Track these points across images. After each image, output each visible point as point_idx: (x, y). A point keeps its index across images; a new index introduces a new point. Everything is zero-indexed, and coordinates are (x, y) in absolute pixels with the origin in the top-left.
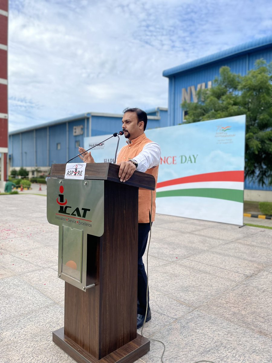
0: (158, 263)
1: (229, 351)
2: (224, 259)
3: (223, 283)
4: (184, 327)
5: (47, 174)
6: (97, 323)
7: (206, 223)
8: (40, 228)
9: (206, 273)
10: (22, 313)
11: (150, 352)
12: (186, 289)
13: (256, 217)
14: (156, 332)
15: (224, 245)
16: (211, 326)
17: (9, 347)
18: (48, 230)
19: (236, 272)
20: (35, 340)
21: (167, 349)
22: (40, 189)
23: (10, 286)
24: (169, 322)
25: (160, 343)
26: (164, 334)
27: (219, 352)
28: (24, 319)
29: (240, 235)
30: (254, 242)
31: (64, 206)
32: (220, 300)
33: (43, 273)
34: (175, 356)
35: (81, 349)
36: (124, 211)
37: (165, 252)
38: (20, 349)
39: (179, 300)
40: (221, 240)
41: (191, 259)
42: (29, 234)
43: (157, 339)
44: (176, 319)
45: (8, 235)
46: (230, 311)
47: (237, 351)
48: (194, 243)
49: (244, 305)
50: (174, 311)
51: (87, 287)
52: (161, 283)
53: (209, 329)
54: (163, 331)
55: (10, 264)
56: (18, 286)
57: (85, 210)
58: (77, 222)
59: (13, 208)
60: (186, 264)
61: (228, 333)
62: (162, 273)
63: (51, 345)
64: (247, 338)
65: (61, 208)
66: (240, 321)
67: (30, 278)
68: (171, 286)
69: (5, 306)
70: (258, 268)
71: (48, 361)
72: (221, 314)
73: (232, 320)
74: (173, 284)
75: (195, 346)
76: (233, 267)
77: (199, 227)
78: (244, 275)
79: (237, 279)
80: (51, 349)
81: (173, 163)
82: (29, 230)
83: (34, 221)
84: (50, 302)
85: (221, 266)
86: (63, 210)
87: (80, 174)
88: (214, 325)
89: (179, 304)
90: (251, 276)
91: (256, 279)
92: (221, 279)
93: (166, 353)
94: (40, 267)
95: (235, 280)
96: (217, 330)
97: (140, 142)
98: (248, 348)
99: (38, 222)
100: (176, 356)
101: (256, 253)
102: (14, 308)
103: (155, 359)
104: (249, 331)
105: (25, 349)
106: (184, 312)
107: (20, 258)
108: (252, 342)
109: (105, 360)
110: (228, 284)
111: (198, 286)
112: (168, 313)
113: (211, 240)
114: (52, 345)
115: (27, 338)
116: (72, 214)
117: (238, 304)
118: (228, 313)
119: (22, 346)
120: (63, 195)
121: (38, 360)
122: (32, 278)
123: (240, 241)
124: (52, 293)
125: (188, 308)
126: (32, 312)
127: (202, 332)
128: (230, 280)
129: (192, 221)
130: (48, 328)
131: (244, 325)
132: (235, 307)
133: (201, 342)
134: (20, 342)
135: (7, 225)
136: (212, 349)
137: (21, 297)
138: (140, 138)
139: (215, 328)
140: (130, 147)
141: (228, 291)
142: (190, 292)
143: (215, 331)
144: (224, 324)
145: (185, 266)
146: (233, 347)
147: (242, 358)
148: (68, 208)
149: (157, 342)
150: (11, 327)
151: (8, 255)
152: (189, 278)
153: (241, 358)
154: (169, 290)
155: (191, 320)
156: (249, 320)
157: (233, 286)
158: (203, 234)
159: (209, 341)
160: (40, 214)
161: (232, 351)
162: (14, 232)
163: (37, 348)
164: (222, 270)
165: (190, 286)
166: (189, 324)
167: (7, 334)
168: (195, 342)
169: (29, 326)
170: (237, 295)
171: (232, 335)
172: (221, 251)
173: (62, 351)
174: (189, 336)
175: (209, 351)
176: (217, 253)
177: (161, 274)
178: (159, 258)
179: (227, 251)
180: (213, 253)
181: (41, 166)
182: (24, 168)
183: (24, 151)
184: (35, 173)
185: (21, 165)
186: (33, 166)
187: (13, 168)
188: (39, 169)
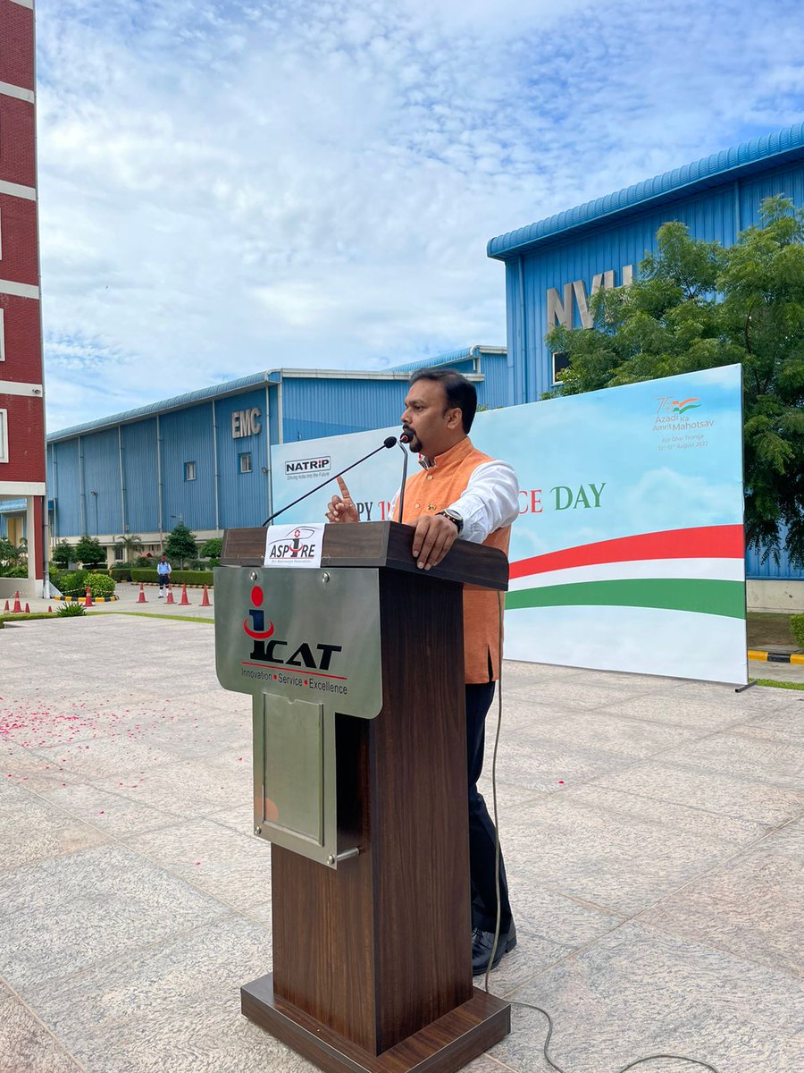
0: (508, 797)
1: (731, 1028)
2: (698, 782)
3: (701, 849)
4: (599, 969)
5: (159, 553)
6: (367, 954)
7: (638, 681)
8: (163, 708)
9: (648, 821)
10: (148, 943)
11: (511, 1037)
12: (594, 868)
13: (785, 659)
14: (522, 983)
15: (695, 742)
16: (676, 965)
17: (126, 1031)
18: (184, 714)
19: (735, 818)
20: (194, 1012)
21: (556, 1028)
22: (142, 599)
23: (103, 871)
24: (557, 957)
25: (536, 1012)
26: (546, 988)
27: (703, 1032)
28: (156, 958)
29: (740, 714)
30: (782, 731)
31: (267, 641)
32: (696, 895)
33: (189, 832)
34: (583, 1045)
35: (326, 1030)
36: (428, 650)
37: (526, 766)
38: (155, 1036)
39: (579, 898)
40: (686, 727)
41: (604, 784)
42: (133, 728)
43: (526, 1001)
44: (577, 948)
45: (73, 731)
46: (725, 922)
47: (754, 1029)
48: (607, 739)
49: (764, 906)
50: (567, 928)
51: (339, 856)
52: (524, 854)
53: (671, 972)
54: (542, 981)
55: (92, 811)
56: (124, 869)
57: (328, 650)
58: (306, 682)
59: (75, 656)
60: (589, 798)
61: (725, 982)
62: (522, 824)
63: (237, 1023)
64: (778, 994)
65: (259, 646)
66: (755, 949)
67: (153, 849)
68: (552, 861)
69: (96, 924)
70: (799, 805)
71: (236, 1065)
72: (702, 933)
73: (734, 947)
74: (557, 854)
75: (635, 1019)
76: (726, 805)
77: (617, 694)
78: (761, 824)
79: (741, 836)
80: (240, 1034)
81: (533, 510)
82: (130, 716)
83: (140, 690)
84: (219, 910)
85: (692, 802)
86: (262, 652)
87: (308, 552)
88: (682, 963)
89: (579, 908)
90: (780, 828)
91: (793, 834)
92: (694, 839)
93: (555, 1039)
94: (179, 816)
95: (736, 839)
96: (693, 976)
97: (459, 460)
98: (782, 1021)
99: (153, 693)
100: (585, 1045)
101: (790, 762)
102: (122, 928)
103: (528, 1053)
104: (783, 975)
105: (168, 1036)
106: (597, 929)
107: (118, 795)
108: (794, 1004)
109: (393, 1054)
110: (715, 852)
111: (630, 858)
112: (551, 933)
113: (656, 729)
114: (242, 1024)
115: (171, 1006)
116: (291, 662)
117: (746, 904)
118: (720, 930)
119: (161, 1028)
120: (263, 612)
121: (209, 1064)
122: (161, 847)
123: (741, 730)
124: (221, 887)
125: (606, 918)
126: (175, 939)
127: (650, 981)
128: (721, 840)
129: (597, 676)
130: (223, 979)
131: (768, 959)
132: (739, 914)
133: (652, 1006)
134: (151, 1017)
135: (67, 704)
136: (683, 1025)
137: (137, 899)
138: (458, 451)
139: (686, 969)
140: (430, 477)
141: (716, 870)
142: (609, 876)
143: (688, 977)
144: (712, 959)
145: (587, 805)
146: (742, 1019)
147: (768, 1047)
148: (276, 645)
149: (527, 1009)
150: (122, 980)
151: (83, 787)
152: (603, 837)
153: (766, 1047)
154: (548, 872)
155: (618, 951)
156: (781, 946)
157: (730, 856)
158: (631, 712)
159: (673, 1005)
160: (155, 669)
161: (740, 1028)
162: (91, 724)
163: (201, 1033)
164: (695, 812)
165: (605, 860)
166: (612, 961)
167: (114, 999)
168: (633, 1009)
169: (171, 976)
170: (743, 881)
171: (735, 987)
172: (687, 760)
173: (271, 1039)
174: (614, 991)
175: (675, 1030)
176: (676, 765)
177: (521, 827)
178: (510, 785)
179: (704, 758)
180: (665, 765)
181: (142, 532)
182: (93, 537)
183: (90, 489)
184: (125, 551)
185: (83, 531)
186: (118, 533)
187: (61, 539)
188: (137, 541)
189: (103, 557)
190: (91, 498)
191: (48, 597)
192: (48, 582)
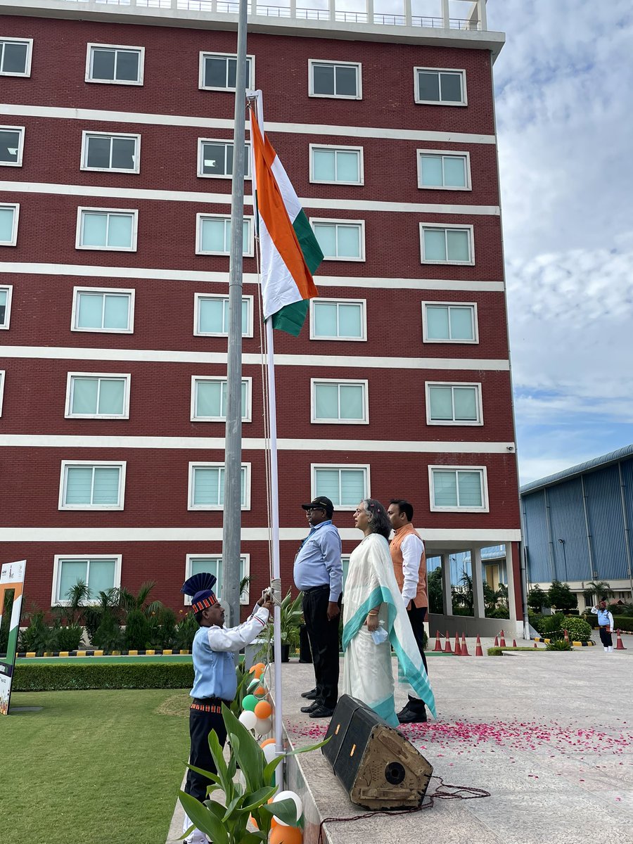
5: (630, 601)
181: (611, 578)
182: (563, 583)
183: (557, 537)
184: (595, 598)
185: (552, 577)
186: (586, 579)
187: (533, 585)
188: (606, 587)
189: (575, 604)
190: (558, 545)
191: (528, 638)
192: (527, 623)
